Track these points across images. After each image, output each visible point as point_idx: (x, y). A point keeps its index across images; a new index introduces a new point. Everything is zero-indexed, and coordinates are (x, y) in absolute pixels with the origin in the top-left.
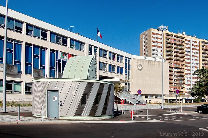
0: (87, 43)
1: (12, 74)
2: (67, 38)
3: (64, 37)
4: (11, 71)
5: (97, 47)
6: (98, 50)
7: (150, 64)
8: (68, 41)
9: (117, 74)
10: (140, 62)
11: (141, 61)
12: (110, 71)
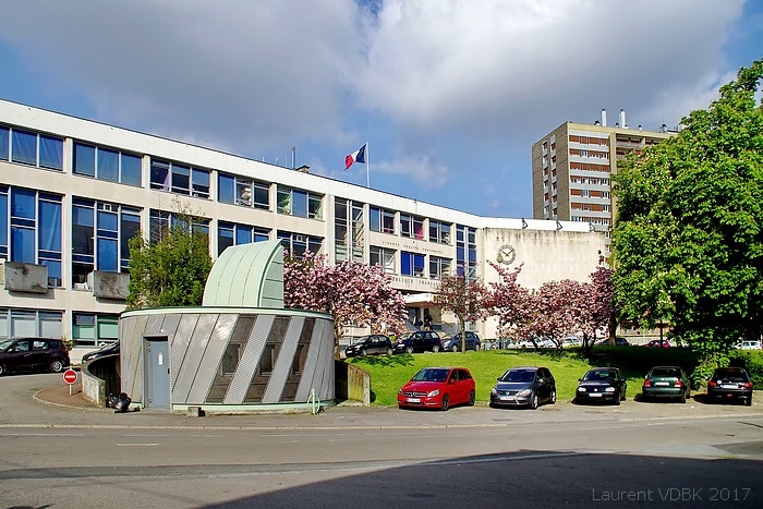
0: (329, 196)
1: (117, 296)
2: (268, 184)
3: (258, 182)
4: (111, 289)
5: (361, 204)
6: (366, 210)
7: (541, 243)
8: (273, 193)
9: (429, 280)
10: (506, 239)
11: (510, 233)
12: (405, 270)
